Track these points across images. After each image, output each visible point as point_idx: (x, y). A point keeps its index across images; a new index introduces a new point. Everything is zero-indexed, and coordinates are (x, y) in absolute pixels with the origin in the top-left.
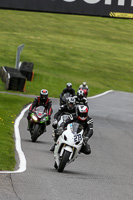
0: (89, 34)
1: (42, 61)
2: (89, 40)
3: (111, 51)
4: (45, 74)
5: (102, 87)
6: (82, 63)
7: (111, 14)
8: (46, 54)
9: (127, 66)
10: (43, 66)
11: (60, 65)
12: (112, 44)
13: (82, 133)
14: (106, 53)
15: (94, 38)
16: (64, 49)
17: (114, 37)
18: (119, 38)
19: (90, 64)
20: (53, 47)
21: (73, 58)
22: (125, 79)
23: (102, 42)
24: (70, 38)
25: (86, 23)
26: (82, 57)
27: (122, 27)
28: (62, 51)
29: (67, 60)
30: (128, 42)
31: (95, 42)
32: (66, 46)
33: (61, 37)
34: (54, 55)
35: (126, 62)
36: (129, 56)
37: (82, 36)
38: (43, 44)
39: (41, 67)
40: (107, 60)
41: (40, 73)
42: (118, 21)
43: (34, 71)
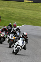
0: (18, 7)
1: (3, 16)
2: (18, 9)
3: (25, 12)
4: (5, 20)
5: (22, 24)
6: (16, 16)
7: (25, 1)
8: (5, 13)
9: (29, 17)
10: (4, 17)
11: (9, 17)
12: (25, 10)
13: (25, 42)
14: (23, 13)
15: (19, 8)
16: (10, 12)
17: (26, 8)
18: (27, 8)
19: (18, 17)
20: (7, 11)
21: (13, 15)
22: (29, 21)
23: (22, 10)
24: (12, 8)
25: (17, 4)
26: (16, 14)
27: (28, 5)
28: (10, 13)
29: (11, 15)
30: (30, 10)
31: (20, 10)
32: (11, 11)
33: (9, 8)
34: (7, 14)
35: (29, 16)
36: (30, 14)
37: (16, 8)
38: (4, 10)
39: (3, 17)
40: (24, 15)
41: (3, 19)
42: (27, 3)
43: (1, 19)
